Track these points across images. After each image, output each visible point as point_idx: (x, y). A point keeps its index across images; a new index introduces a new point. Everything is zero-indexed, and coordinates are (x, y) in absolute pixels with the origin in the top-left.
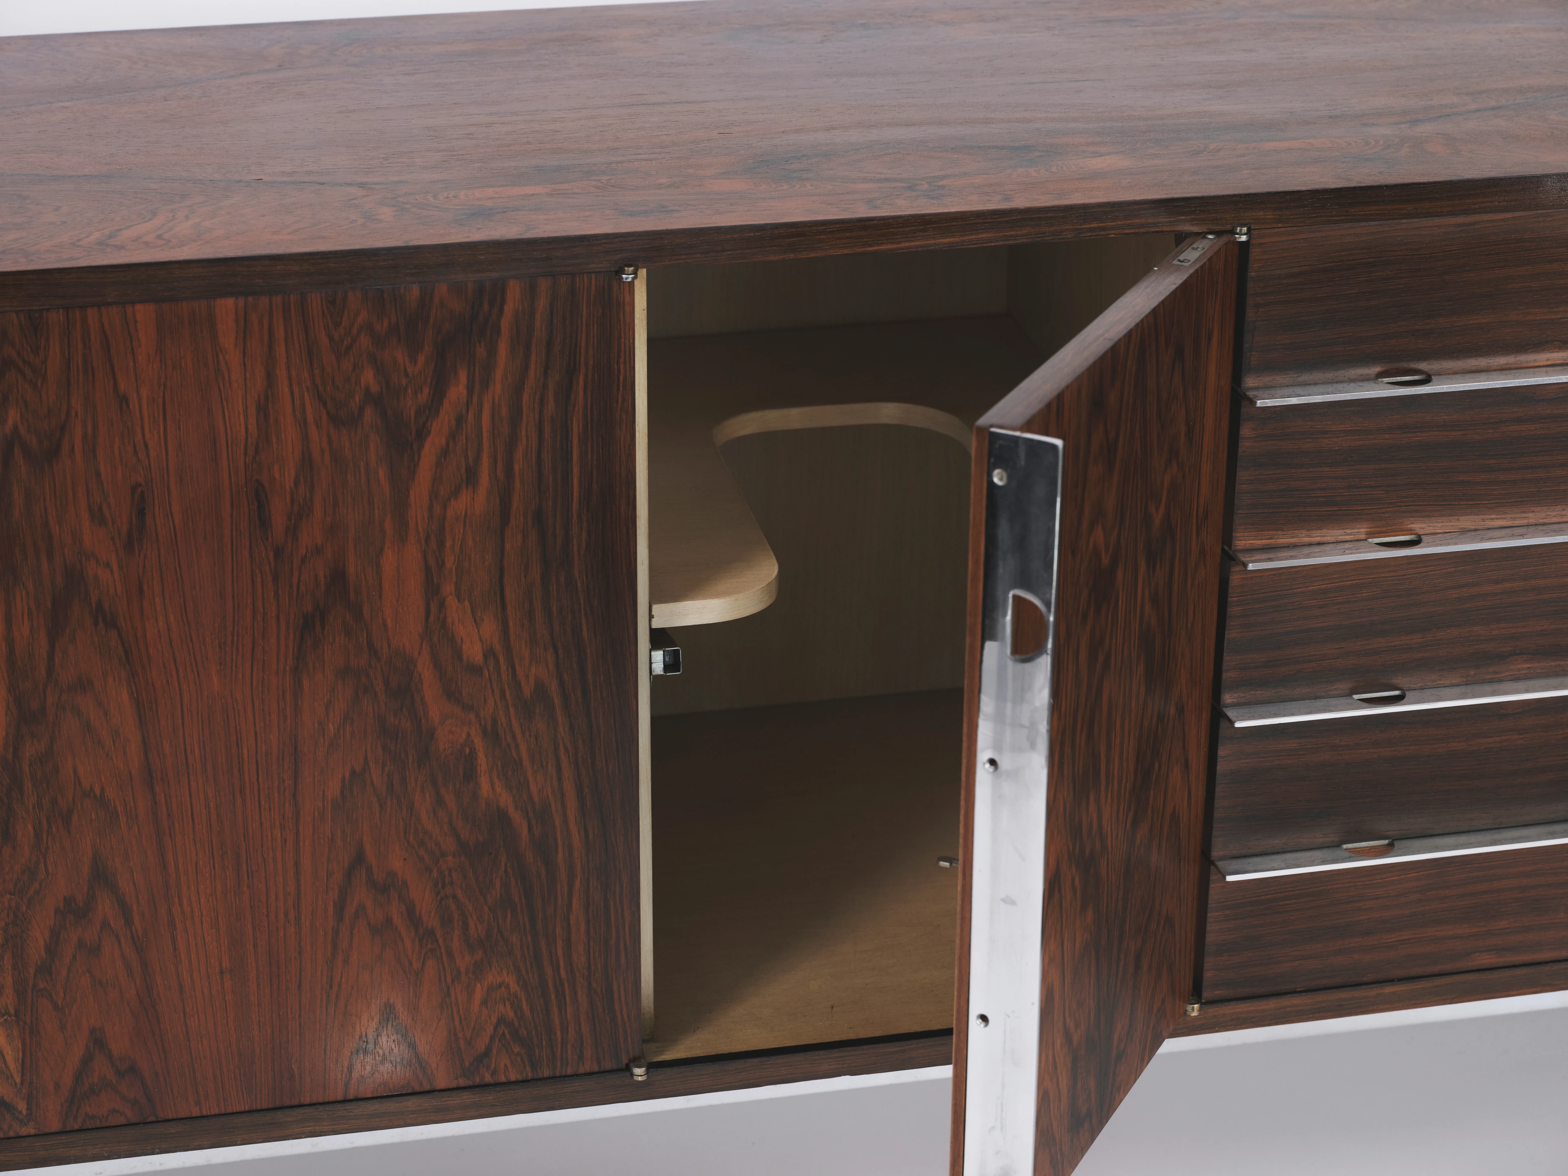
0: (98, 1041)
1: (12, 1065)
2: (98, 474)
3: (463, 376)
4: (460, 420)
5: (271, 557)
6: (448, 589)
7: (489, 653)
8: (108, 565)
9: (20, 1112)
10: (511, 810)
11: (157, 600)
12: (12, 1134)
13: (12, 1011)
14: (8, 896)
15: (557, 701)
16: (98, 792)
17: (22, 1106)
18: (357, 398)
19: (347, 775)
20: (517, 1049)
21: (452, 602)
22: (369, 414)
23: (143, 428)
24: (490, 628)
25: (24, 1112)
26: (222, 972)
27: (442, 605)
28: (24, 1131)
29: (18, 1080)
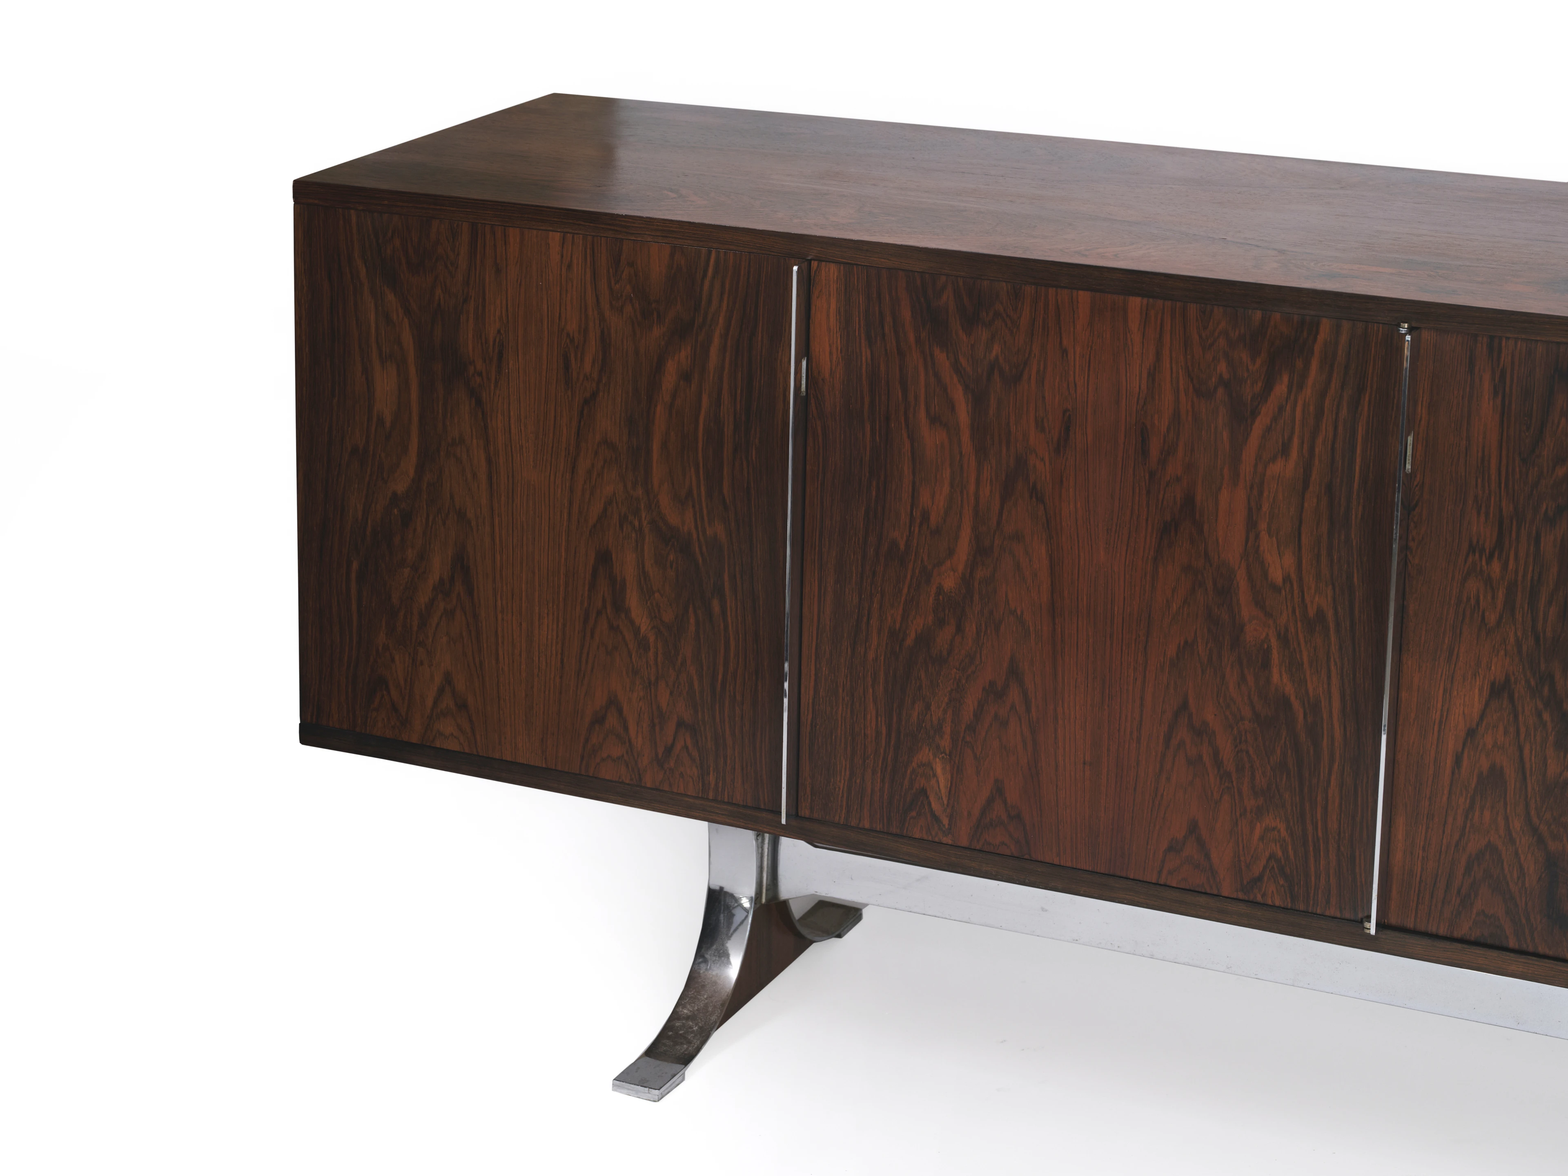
0: (999, 789)
1: (943, 790)
2: (1044, 398)
3: (1286, 379)
4: (1281, 409)
5: (1147, 477)
6: (1263, 526)
7: (1287, 579)
8: (1042, 460)
9: (944, 825)
10: (1293, 698)
11: (1071, 490)
12: (937, 839)
13: (948, 752)
14: (955, 670)
15: (1332, 626)
16: (1019, 613)
17: (946, 821)
18: (1214, 380)
19: (1182, 643)
20: (1282, 882)
21: (1264, 536)
22: (1220, 391)
23: (1074, 373)
24: (1289, 560)
25: (947, 826)
26: (1084, 763)
27: (1257, 537)
28: (945, 840)
29: (945, 802)
